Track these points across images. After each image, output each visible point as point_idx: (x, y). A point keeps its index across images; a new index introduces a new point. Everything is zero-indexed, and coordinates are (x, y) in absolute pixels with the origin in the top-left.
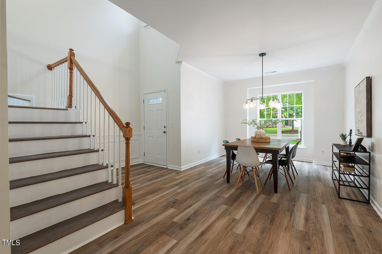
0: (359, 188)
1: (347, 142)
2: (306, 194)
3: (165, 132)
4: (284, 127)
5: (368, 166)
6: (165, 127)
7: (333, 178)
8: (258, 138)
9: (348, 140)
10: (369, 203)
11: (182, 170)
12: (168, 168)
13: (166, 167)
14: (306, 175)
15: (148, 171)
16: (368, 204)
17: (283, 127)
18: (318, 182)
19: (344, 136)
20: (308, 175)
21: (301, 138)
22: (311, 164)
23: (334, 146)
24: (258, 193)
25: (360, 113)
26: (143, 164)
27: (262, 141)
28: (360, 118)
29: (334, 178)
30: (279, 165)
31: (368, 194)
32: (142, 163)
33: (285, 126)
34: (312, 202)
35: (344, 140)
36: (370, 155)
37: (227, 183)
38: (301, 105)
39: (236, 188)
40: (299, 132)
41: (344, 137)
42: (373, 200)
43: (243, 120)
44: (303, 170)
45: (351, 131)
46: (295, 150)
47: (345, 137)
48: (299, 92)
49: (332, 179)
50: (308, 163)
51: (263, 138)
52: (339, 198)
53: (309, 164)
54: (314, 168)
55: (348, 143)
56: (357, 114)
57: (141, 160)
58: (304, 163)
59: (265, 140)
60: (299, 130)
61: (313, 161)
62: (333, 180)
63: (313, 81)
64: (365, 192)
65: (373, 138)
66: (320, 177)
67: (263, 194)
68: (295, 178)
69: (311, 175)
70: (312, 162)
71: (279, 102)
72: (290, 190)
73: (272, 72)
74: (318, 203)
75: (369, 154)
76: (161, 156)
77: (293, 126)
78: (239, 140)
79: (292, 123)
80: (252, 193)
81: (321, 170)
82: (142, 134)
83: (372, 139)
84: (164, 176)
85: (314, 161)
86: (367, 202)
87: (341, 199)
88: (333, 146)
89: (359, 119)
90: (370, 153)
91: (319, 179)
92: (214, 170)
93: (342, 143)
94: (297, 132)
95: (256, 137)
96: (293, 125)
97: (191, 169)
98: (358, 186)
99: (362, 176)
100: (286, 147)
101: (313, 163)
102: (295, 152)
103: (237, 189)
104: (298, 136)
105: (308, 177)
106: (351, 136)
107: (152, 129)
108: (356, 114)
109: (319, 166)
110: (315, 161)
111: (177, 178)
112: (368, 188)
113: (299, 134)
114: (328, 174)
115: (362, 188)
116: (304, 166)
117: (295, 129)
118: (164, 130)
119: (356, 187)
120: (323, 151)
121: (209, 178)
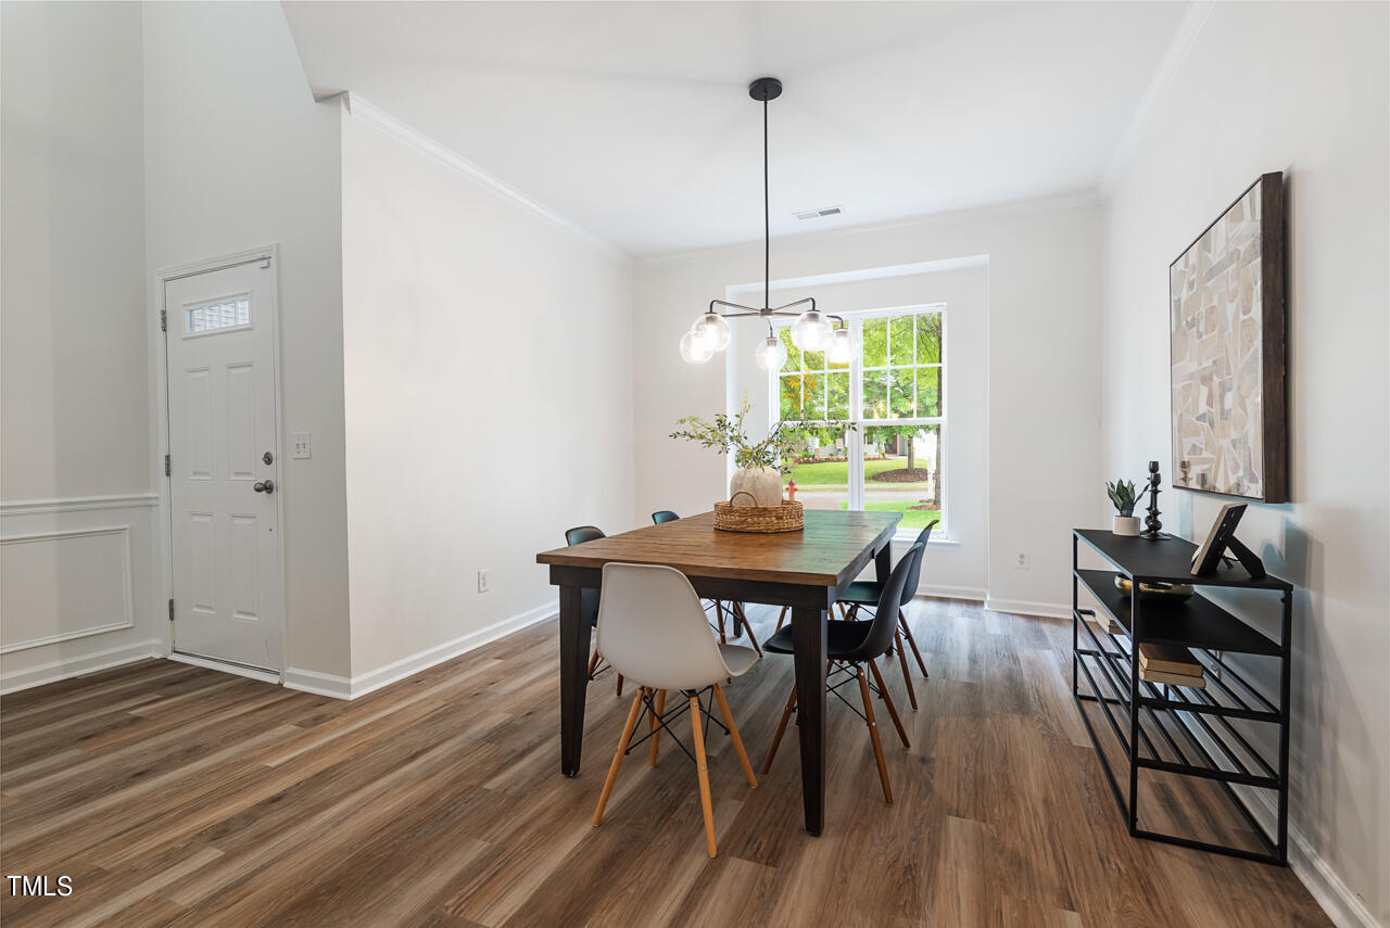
0: (1224, 778)
1: (1137, 521)
2: (970, 822)
3: (267, 488)
4: (885, 459)
5: (1279, 660)
6: (268, 459)
7: (1076, 688)
8: (744, 513)
9: (1141, 511)
10: (1284, 864)
11: (352, 697)
12: (286, 685)
13: (274, 680)
14: (965, 678)
15: (137, 719)
16: (1280, 869)
17: (879, 459)
18: (1016, 720)
19: (1128, 495)
20: (970, 673)
21: (938, 495)
22: (978, 609)
23: (1082, 541)
24: (713, 855)
25: (1206, 380)
26: (164, 663)
27: (762, 523)
28: (1210, 403)
29: (1085, 688)
30: (831, 657)
31: (1276, 814)
32: (158, 656)
33: (886, 455)
34: (1007, 892)
35: (1125, 512)
36: (1287, 601)
37: (561, 775)
38: (939, 365)
39: (594, 818)
40: (930, 476)
41: (1124, 497)
42: (1308, 850)
43: (682, 422)
44: (948, 644)
45: (1154, 467)
46: (915, 567)
47: (1131, 496)
48: (928, 309)
49: (1072, 696)
50: (965, 608)
51: (765, 509)
52: (1136, 834)
53: (971, 609)
54: (991, 631)
55: (1144, 527)
56: (1185, 388)
57: (153, 641)
58: (953, 611)
59: (777, 518)
60: (931, 469)
61: (985, 597)
62: (1080, 698)
63: (984, 258)
64: (1261, 803)
65: (1297, 507)
66: (1022, 683)
67: (740, 857)
68: (915, 706)
69: (984, 673)
70: (981, 603)
71: (844, 333)
72: (889, 801)
73: (822, 213)
74: (1039, 894)
75: (1280, 593)
76: (251, 618)
77: (910, 456)
78: (672, 517)
79: (909, 445)
80: (685, 845)
81: (1021, 642)
82: (157, 498)
83: (1290, 509)
84: (216, 748)
85: (988, 598)
86: (1275, 857)
87: (1143, 842)
88: (1075, 538)
89: (1203, 408)
90: (1288, 589)
91: (1018, 697)
92: (530, 683)
93: (1114, 523)
94: (920, 475)
95: (736, 505)
96: (910, 450)
97: (418, 681)
98: (1224, 764)
99: (1246, 713)
100: (873, 551)
101: (986, 607)
102: (914, 577)
103: (602, 824)
104: (926, 490)
105: (970, 686)
106: (1155, 493)
107: (206, 474)
108: (1178, 386)
109: (1010, 617)
110: (991, 596)
111: (272, 764)
112: (1278, 782)
113: (931, 483)
114: (1050, 662)
115: (1245, 778)
116: (951, 625)
117: (916, 465)
118: (264, 474)
119: (1212, 772)
120: (1022, 556)
121: (476, 742)
